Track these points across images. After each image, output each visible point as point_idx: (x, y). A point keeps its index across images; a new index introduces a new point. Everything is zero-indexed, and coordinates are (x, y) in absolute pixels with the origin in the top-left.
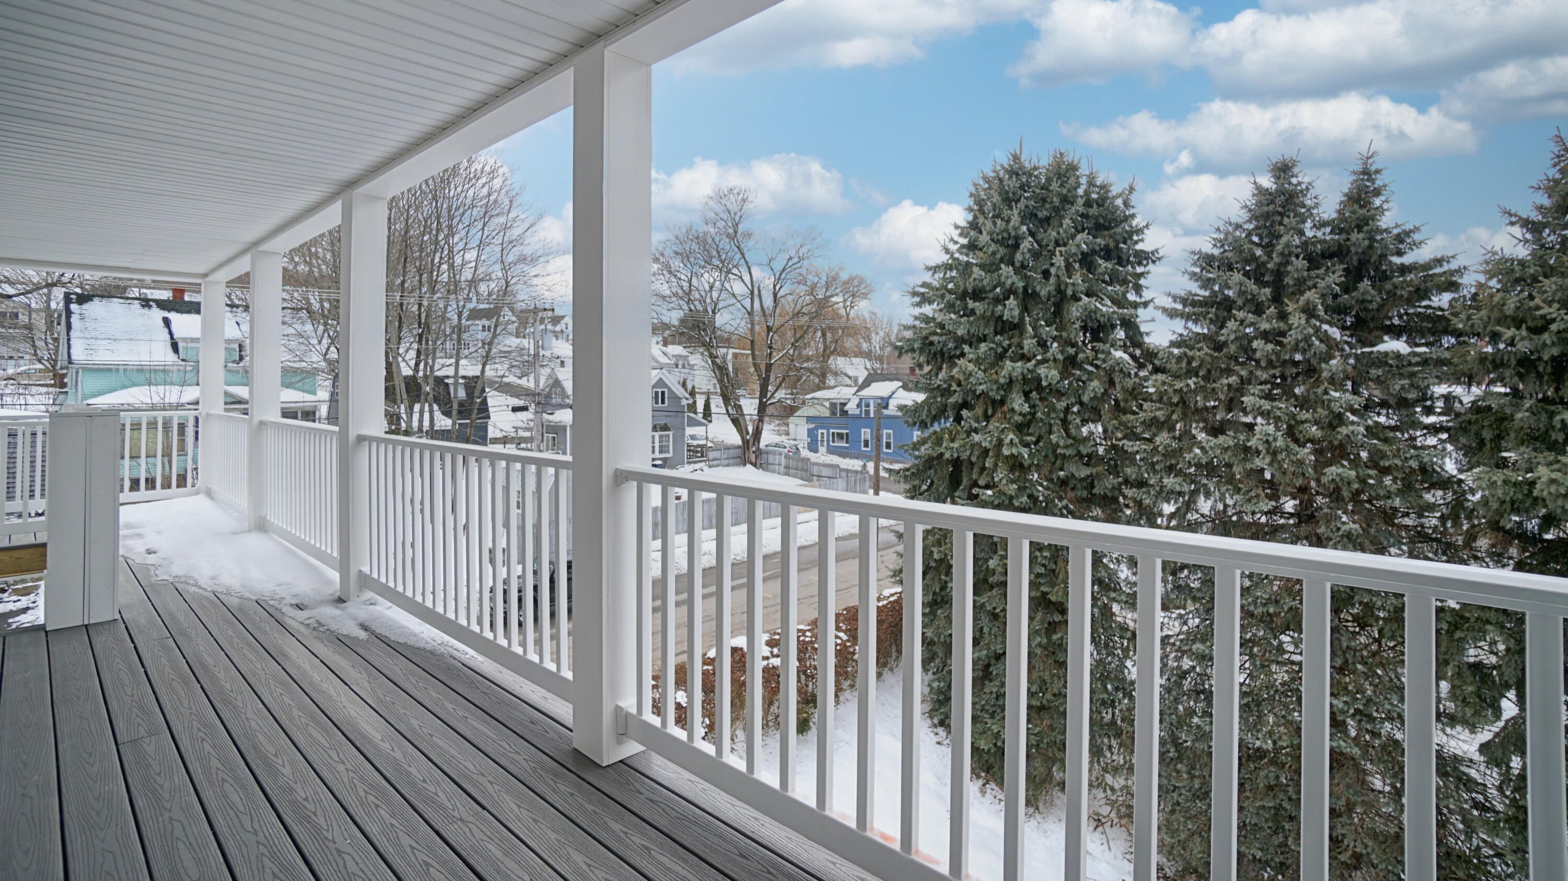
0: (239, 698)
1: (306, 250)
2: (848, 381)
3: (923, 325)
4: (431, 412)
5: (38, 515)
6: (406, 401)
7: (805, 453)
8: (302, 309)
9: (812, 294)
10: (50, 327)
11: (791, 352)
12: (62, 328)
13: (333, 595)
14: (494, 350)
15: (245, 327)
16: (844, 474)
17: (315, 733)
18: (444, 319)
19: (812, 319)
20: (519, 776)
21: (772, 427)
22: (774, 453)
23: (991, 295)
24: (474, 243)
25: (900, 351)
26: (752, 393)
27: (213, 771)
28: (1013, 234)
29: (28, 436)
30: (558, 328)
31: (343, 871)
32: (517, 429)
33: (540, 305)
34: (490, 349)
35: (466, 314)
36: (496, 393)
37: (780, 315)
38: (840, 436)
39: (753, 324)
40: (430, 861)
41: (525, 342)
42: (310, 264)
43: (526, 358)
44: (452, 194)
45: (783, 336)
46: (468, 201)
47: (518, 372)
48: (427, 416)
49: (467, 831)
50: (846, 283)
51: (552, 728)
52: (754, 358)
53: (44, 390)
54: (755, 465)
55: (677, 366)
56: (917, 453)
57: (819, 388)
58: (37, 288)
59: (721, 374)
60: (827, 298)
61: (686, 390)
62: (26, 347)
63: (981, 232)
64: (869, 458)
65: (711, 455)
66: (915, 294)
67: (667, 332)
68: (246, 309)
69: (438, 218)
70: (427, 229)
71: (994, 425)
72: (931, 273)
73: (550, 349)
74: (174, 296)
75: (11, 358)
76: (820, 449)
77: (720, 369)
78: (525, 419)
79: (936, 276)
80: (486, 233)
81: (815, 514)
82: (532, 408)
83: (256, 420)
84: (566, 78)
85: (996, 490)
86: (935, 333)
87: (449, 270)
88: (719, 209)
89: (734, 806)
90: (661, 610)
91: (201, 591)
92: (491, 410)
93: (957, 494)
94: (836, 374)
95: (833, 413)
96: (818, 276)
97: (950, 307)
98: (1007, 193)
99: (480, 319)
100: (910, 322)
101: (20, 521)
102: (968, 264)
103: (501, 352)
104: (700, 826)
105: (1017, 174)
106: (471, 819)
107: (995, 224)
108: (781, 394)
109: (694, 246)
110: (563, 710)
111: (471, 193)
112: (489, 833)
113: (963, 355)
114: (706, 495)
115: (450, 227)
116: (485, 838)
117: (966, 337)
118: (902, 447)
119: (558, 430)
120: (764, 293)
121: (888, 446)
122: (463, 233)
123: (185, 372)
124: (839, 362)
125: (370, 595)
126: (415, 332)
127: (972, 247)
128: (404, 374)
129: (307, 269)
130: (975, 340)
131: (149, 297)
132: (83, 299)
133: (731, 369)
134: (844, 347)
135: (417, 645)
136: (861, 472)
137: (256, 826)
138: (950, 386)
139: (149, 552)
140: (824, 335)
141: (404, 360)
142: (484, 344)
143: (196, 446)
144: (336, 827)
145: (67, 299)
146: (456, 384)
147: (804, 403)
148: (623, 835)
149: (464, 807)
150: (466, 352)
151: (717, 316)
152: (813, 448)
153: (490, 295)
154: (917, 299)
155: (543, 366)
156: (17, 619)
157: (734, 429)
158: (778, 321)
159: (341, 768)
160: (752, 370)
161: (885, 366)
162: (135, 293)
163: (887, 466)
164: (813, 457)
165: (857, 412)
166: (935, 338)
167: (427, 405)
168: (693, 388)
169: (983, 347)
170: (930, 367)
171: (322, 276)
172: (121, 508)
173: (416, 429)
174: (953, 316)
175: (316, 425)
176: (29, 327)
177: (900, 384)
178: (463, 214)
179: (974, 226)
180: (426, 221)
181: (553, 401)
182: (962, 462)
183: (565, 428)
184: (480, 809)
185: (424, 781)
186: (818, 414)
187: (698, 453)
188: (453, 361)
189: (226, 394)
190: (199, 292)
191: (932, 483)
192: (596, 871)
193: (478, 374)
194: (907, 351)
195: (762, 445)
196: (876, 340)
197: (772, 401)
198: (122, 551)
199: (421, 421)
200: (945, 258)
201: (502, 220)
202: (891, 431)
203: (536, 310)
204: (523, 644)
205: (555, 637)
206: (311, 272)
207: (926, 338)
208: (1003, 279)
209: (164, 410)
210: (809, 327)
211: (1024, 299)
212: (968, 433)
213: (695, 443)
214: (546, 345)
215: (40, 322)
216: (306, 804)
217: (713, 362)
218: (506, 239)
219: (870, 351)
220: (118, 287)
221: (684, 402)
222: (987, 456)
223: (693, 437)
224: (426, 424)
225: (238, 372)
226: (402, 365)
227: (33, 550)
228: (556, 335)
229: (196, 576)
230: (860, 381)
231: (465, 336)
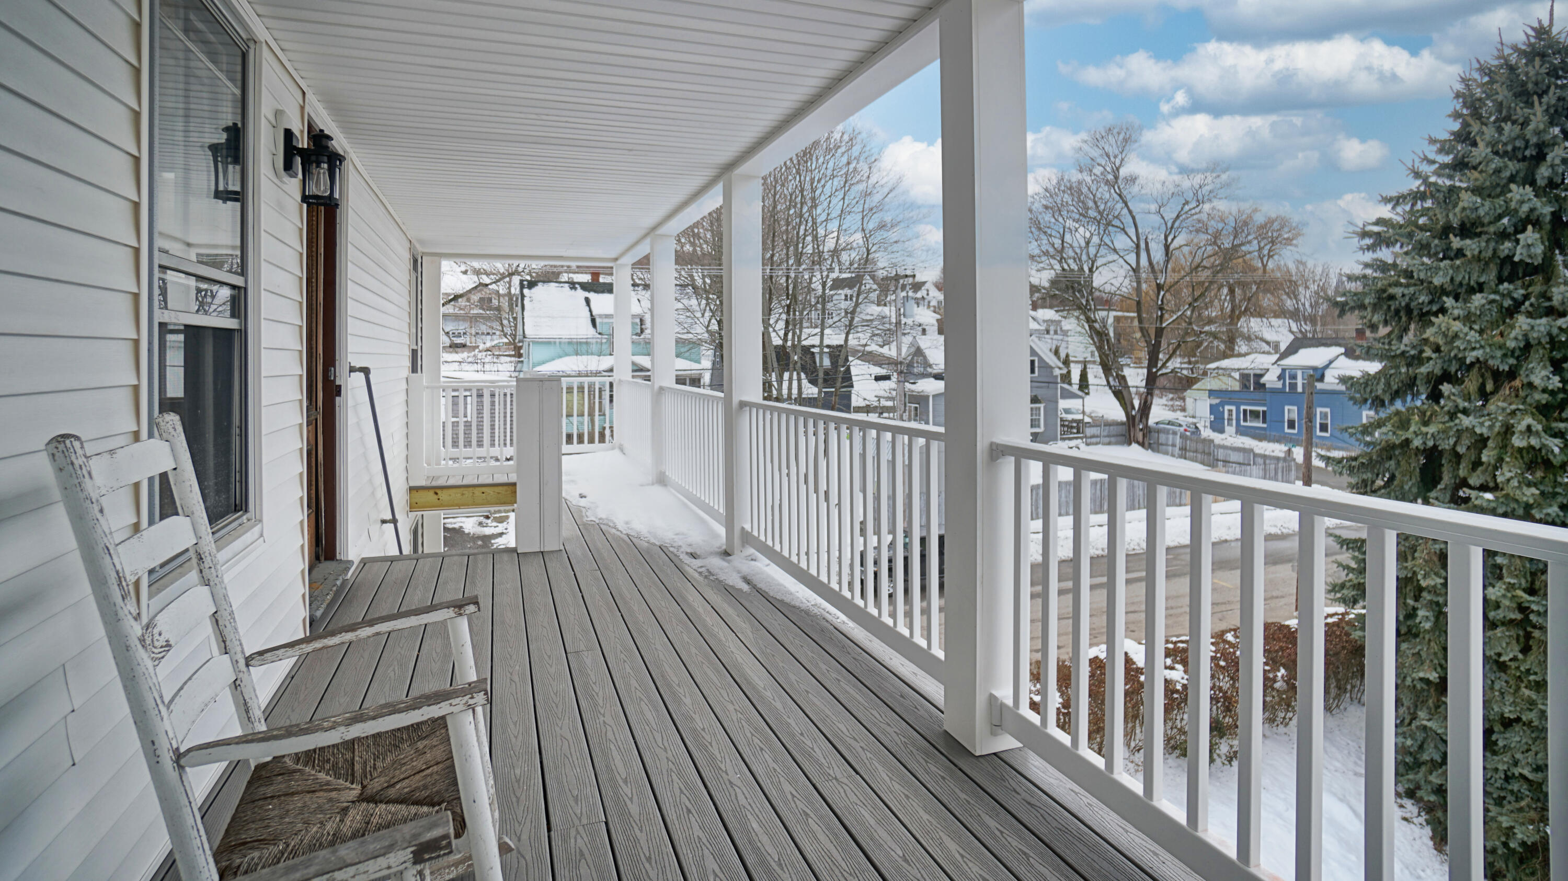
0: (650, 630)
1: (691, 233)
2: (1266, 348)
3: (1377, 274)
4: (799, 380)
5: (508, 460)
6: (776, 370)
7: (1206, 433)
8: (688, 285)
9: (1215, 243)
10: (511, 309)
11: (1189, 313)
12: (519, 309)
13: (720, 548)
14: (856, 319)
15: (646, 304)
16: (1260, 461)
17: (709, 673)
18: (810, 290)
19: (1215, 273)
20: (890, 747)
21: (1164, 401)
22: (1167, 432)
23: (1492, 229)
24: (835, 213)
25: (1343, 309)
26: (1138, 361)
27: (633, 689)
28: (1534, 140)
29: (502, 396)
30: (919, 295)
31: (735, 802)
32: (879, 398)
33: (901, 272)
34: (853, 319)
35: (829, 283)
36: (859, 362)
37: (1174, 271)
38: (1255, 415)
39: (1139, 283)
40: (808, 812)
41: (886, 310)
42: (693, 244)
43: (887, 326)
44: (814, 167)
45: (1177, 295)
46: (829, 172)
47: (880, 340)
48: (795, 384)
49: (842, 791)
50: (1262, 227)
51: (922, 706)
52: (1140, 321)
53: (508, 359)
54: (1142, 445)
55: (1048, 332)
56: (1368, 439)
57: (1225, 356)
58: (503, 277)
59: (1101, 341)
60: (1235, 248)
61: (1059, 358)
62: (496, 325)
63: (1475, 144)
64: (1294, 442)
65: (1089, 431)
66: (1364, 234)
67: (1037, 295)
68: (646, 287)
69: (802, 191)
70: (792, 204)
71: (1496, 405)
72: (1389, 206)
73: (912, 316)
74: (592, 279)
75: (488, 334)
76: (1227, 428)
77: (1098, 335)
78: (887, 388)
79: (1399, 209)
80: (847, 202)
81: (1236, 505)
82: (895, 377)
83: (656, 386)
84: (931, 32)
85: (1498, 494)
86: (1397, 284)
87: (813, 241)
88: (1095, 153)
89: (1127, 831)
90: (1042, 596)
91: (619, 533)
92: (854, 378)
93: (1433, 494)
94: (1248, 339)
95: (1245, 386)
96: (1223, 221)
97: (1423, 248)
98: (1524, 84)
99: (843, 289)
100: (1358, 270)
101: (498, 463)
102: (1452, 190)
103: (864, 321)
104: (1085, 845)
105: (1543, 55)
106: (845, 781)
107: (1500, 130)
108: (1175, 363)
109: (1067, 198)
110: (934, 689)
111: (831, 165)
112: (862, 799)
113: (1443, 310)
114: (1094, 476)
115: (813, 199)
116: (859, 802)
117: (1449, 288)
118: (1346, 429)
119: (920, 400)
120: (1152, 245)
121: (1324, 428)
122: (826, 204)
123: (602, 343)
124: (1255, 324)
125: (751, 551)
126: (783, 303)
127: (1460, 165)
128: (775, 343)
129: (691, 249)
130: (1463, 291)
131: (575, 280)
132: (532, 285)
133: (1112, 334)
134: (1260, 307)
135: (793, 603)
136: (1285, 459)
137: (666, 744)
138: (1421, 352)
139: (582, 496)
140: (1232, 291)
141: (774, 331)
142: (846, 313)
143: (611, 408)
144: (728, 760)
145: (522, 287)
146: (821, 353)
147: (1205, 373)
148: (998, 833)
149: (839, 769)
150: (830, 321)
151: (1095, 275)
152: (1217, 426)
153: (851, 264)
154: (1368, 241)
155: (904, 334)
156: (496, 541)
157: (1117, 403)
158: (1171, 278)
159: (731, 707)
160: (1138, 335)
161: (1318, 328)
162: (564, 277)
163: (1323, 453)
164: (1217, 438)
165: (1279, 385)
166: (1398, 291)
167: (795, 373)
168: (1067, 356)
169: (1478, 300)
170: (1388, 329)
171: (704, 254)
172: (564, 458)
173: (785, 396)
174: (1425, 260)
175: (701, 391)
176: (499, 309)
177: (1342, 350)
178: (824, 186)
179: (1464, 137)
180: (791, 195)
181: (915, 370)
182: (1441, 453)
183: (928, 397)
184: (854, 773)
185: (802, 734)
186: (1224, 387)
187: (1074, 428)
188: (818, 330)
189: (634, 364)
190: (611, 274)
191: (1392, 478)
192: (970, 864)
193: (842, 343)
194: (1352, 309)
195: (1151, 421)
196: (1306, 297)
197: (1164, 371)
198: (564, 495)
199: (790, 389)
200: (1415, 184)
201: (861, 187)
202: (1328, 410)
203: (897, 278)
204: (893, 615)
205: (926, 612)
206: (695, 250)
207: (1384, 291)
208: (1513, 205)
209: (587, 376)
210: (1211, 283)
211: (1553, 232)
212: (1452, 416)
213: (1070, 417)
214: (907, 313)
215: (505, 304)
216: (703, 733)
217: (1091, 327)
218: (866, 206)
219: (1297, 310)
220: (553, 273)
221: (1057, 372)
222: (1485, 446)
223: (1067, 411)
224: (795, 391)
225: (639, 344)
226: (773, 335)
227: (505, 488)
228: (918, 302)
229: (615, 521)
230: (1283, 347)
231: (829, 305)
